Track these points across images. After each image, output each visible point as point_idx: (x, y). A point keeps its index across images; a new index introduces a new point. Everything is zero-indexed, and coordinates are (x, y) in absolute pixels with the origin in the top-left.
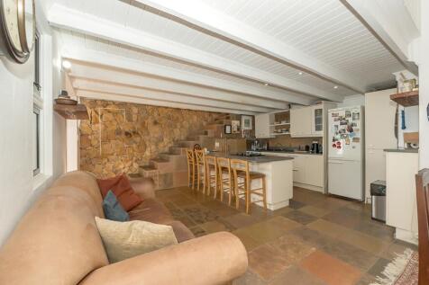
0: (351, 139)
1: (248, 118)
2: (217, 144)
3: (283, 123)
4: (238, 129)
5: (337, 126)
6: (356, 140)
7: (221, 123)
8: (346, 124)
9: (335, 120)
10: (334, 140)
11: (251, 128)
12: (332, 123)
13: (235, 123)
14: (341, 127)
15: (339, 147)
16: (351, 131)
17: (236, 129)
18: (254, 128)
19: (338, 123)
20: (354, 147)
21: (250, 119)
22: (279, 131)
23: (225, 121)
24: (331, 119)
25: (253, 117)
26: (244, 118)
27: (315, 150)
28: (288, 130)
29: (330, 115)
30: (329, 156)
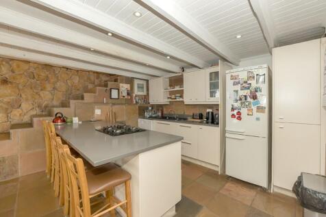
0: (254, 108)
1: (141, 82)
2: (98, 112)
3: (177, 88)
4: (128, 94)
5: (237, 91)
6: (260, 109)
7: (106, 86)
8: (249, 88)
9: (234, 84)
10: (233, 109)
11: (145, 93)
12: (230, 88)
13: (124, 87)
14: (242, 93)
15: (239, 118)
16: (255, 97)
17: (125, 94)
18: (148, 94)
19: (238, 87)
20: (258, 119)
21: (145, 83)
22: (173, 97)
23: (110, 84)
24: (229, 83)
25: (147, 81)
26: (136, 82)
27: (210, 120)
28: (181, 97)
29: (228, 77)
30: (227, 129)
